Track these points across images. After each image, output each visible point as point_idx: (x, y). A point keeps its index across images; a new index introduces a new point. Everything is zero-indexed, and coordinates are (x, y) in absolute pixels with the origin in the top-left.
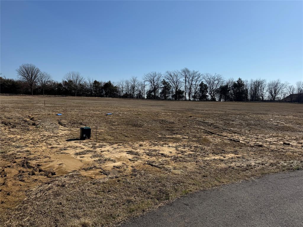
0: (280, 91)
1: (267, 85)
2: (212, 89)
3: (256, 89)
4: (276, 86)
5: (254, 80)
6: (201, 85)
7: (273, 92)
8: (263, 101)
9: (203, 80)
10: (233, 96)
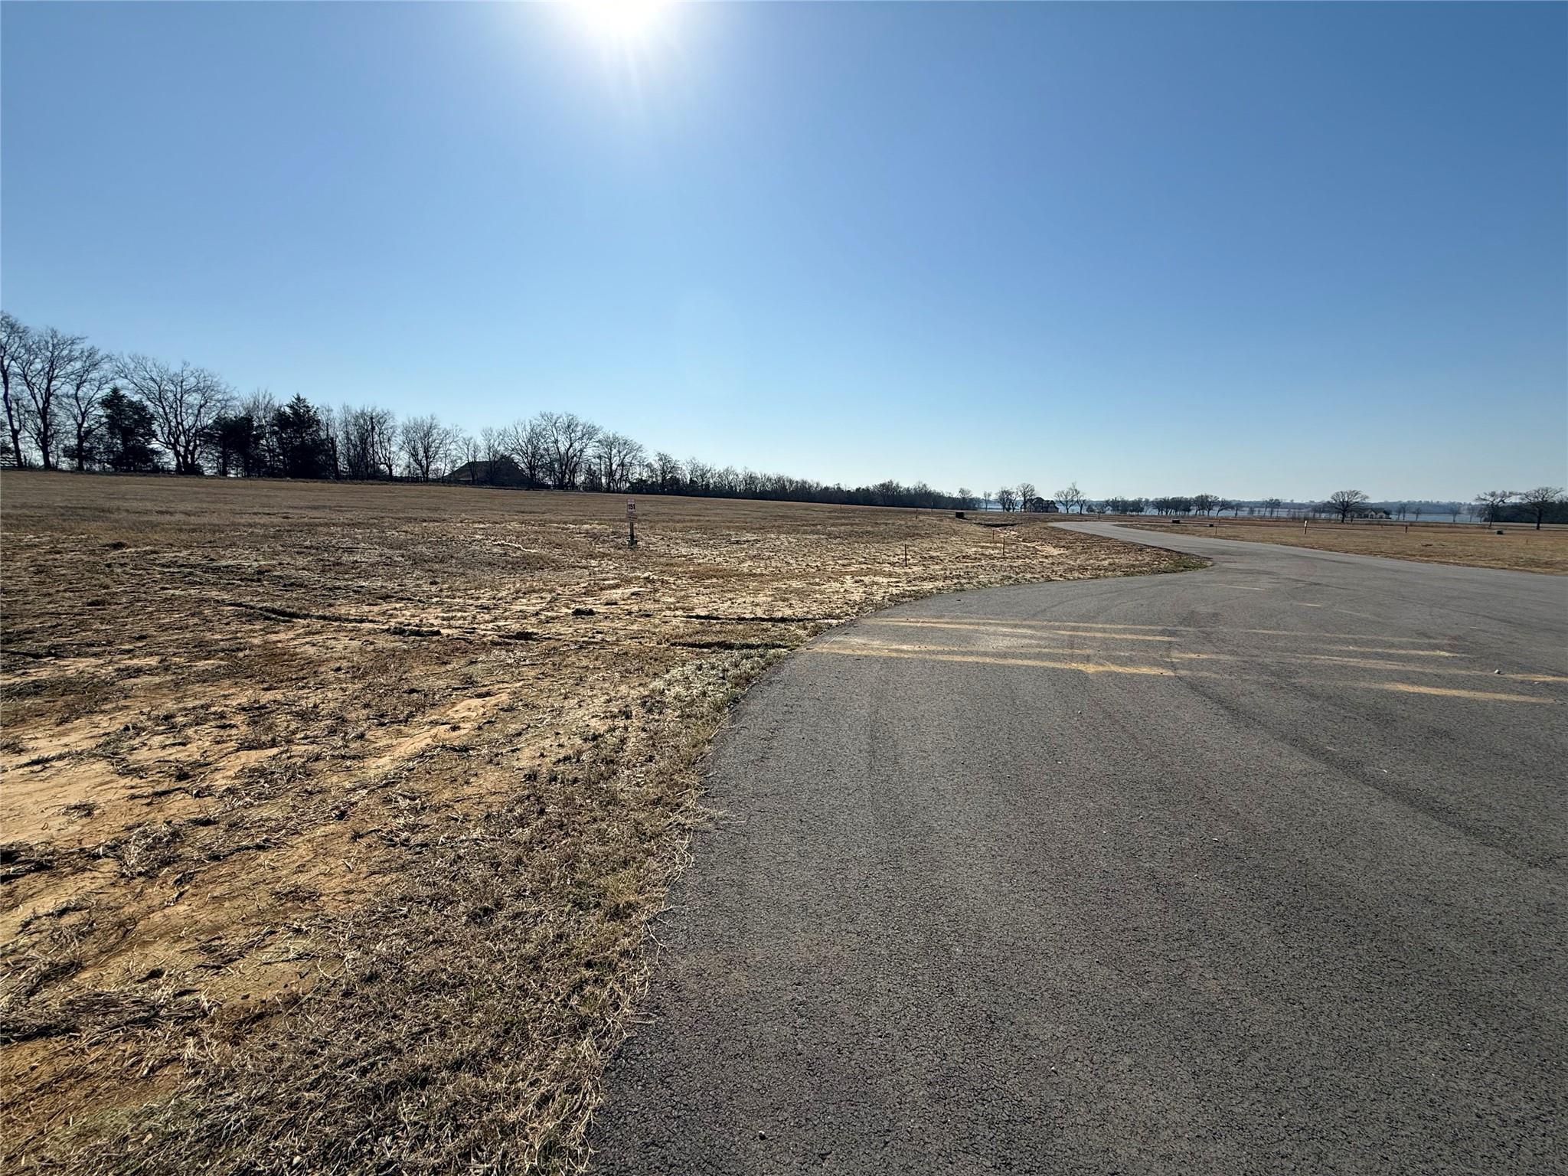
0: (441, 451)
1: (399, 431)
2: (178, 423)
3: (363, 440)
4: (427, 435)
5: (353, 408)
6: (111, 401)
7: (421, 453)
8: (391, 479)
9: (120, 383)
10: (279, 460)
